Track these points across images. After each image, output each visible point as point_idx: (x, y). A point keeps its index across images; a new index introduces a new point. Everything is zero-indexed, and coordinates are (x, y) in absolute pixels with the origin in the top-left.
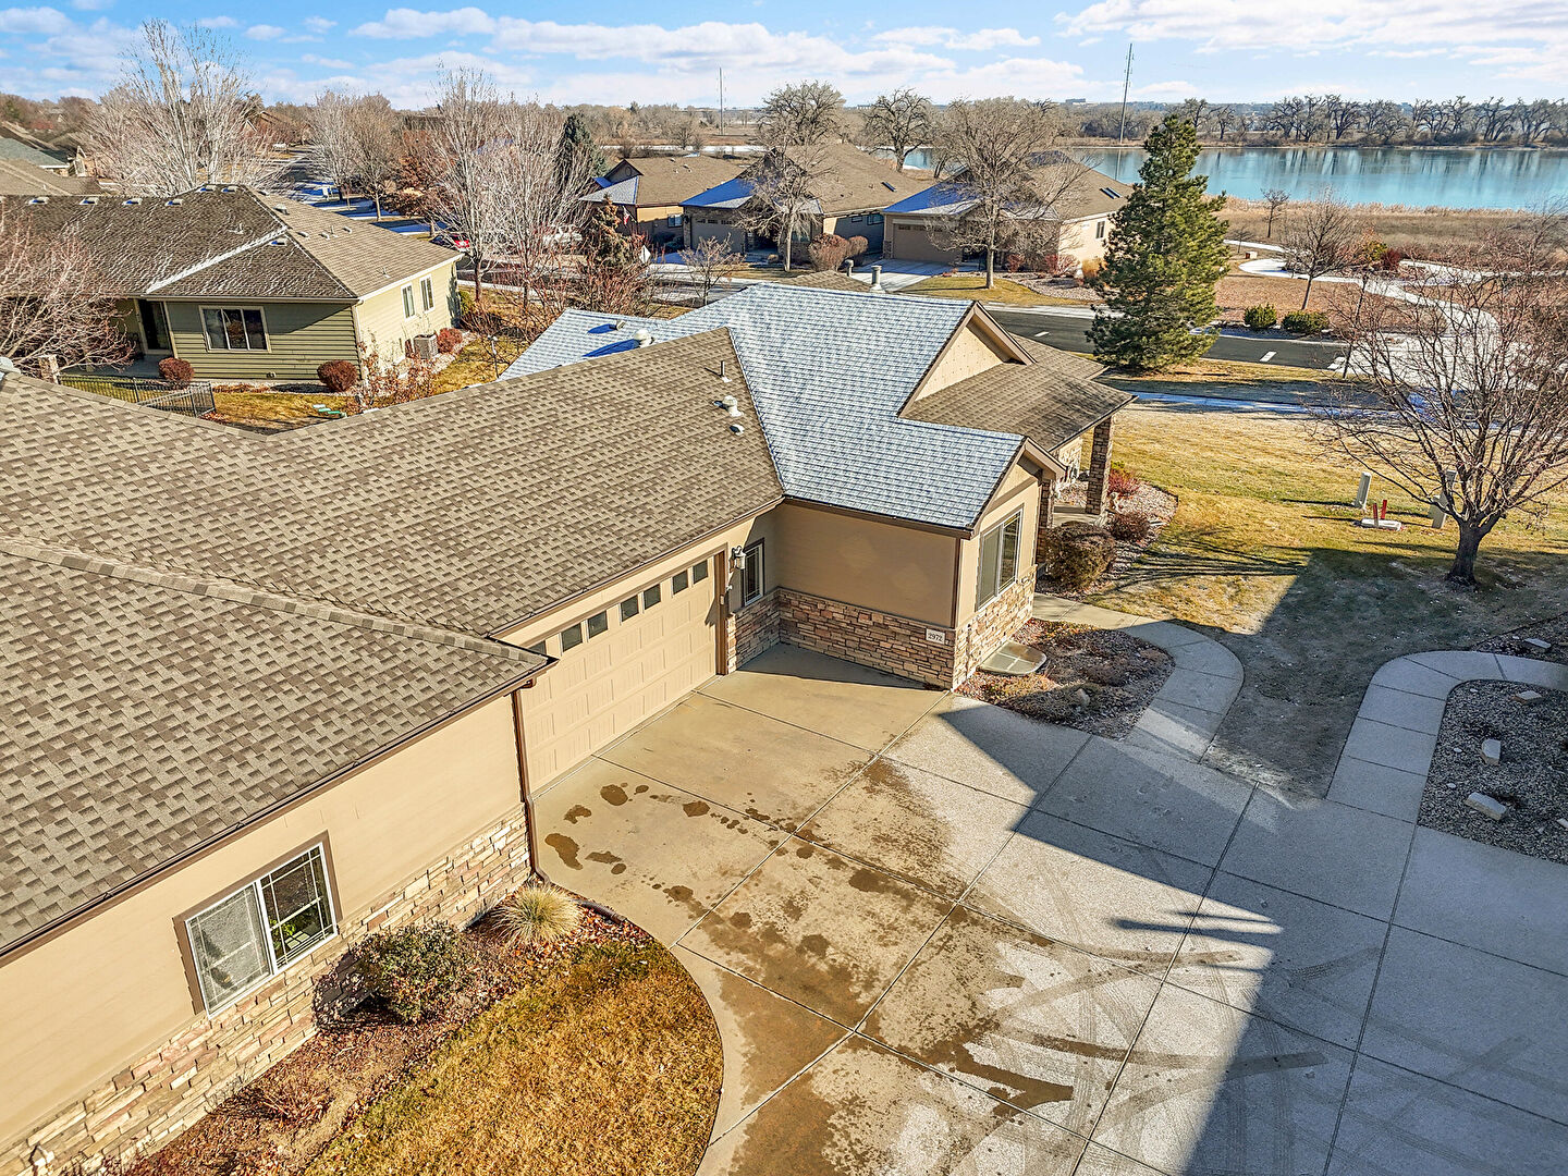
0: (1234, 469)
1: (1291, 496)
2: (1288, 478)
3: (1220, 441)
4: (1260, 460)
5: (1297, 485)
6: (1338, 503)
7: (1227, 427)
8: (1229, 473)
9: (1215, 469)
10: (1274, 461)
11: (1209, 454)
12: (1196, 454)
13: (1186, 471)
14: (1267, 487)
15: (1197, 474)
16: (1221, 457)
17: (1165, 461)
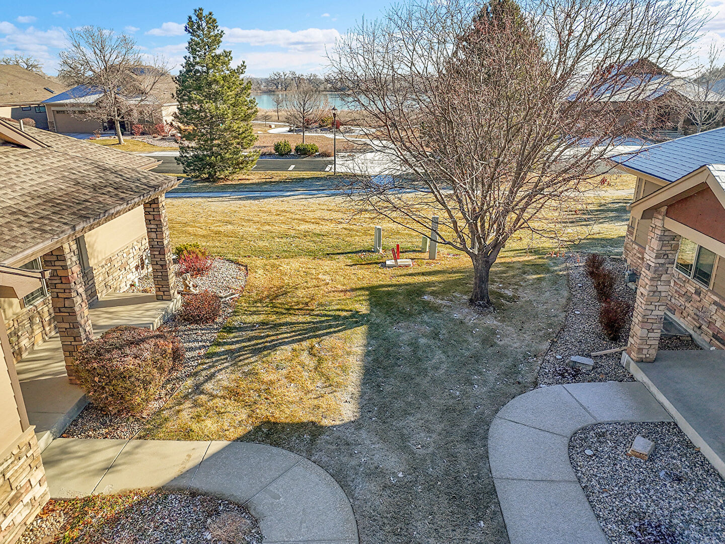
0: (287, 236)
1: (330, 250)
2: (325, 238)
3: (273, 218)
4: (304, 227)
5: (332, 241)
6: (364, 251)
7: (276, 208)
8: (284, 240)
9: (273, 238)
10: (312, 227)
11: (267, 227)
12: (259, 229)
13: (252, 243)
14: (313, 247)
15: (261, 244)
16: (276, 229)
17: (236, 237)
